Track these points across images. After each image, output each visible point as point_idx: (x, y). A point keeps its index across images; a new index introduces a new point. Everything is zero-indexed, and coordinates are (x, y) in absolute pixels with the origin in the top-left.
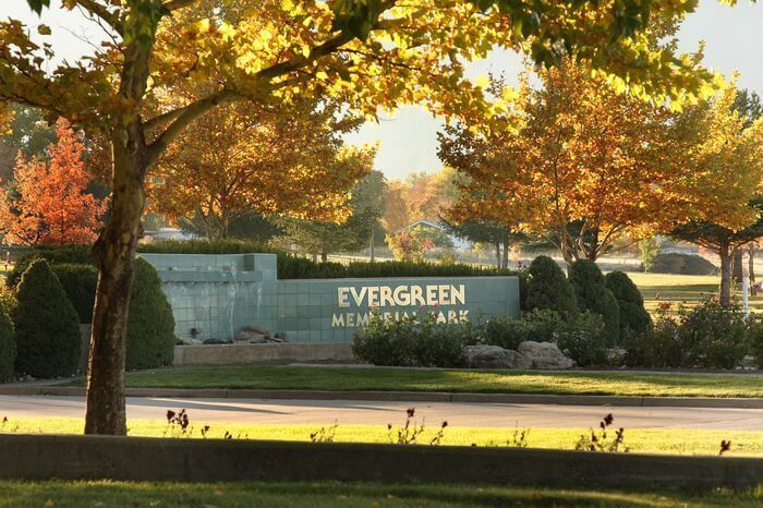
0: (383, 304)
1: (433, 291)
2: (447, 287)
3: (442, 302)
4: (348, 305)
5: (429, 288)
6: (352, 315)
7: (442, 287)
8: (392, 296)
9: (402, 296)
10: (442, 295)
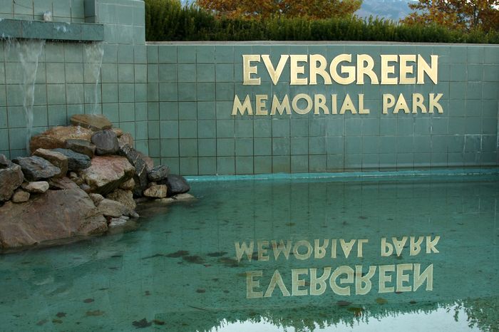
0: (313, 81)
1: (390, 63)
2: (412, 58)
3: (404, 80)
4: (258, 81)
5: (385, 59)
6: (266, 97)
7: (404, 58)
8: (328, 70)
9: (344, 69)
10: (405, 69)
